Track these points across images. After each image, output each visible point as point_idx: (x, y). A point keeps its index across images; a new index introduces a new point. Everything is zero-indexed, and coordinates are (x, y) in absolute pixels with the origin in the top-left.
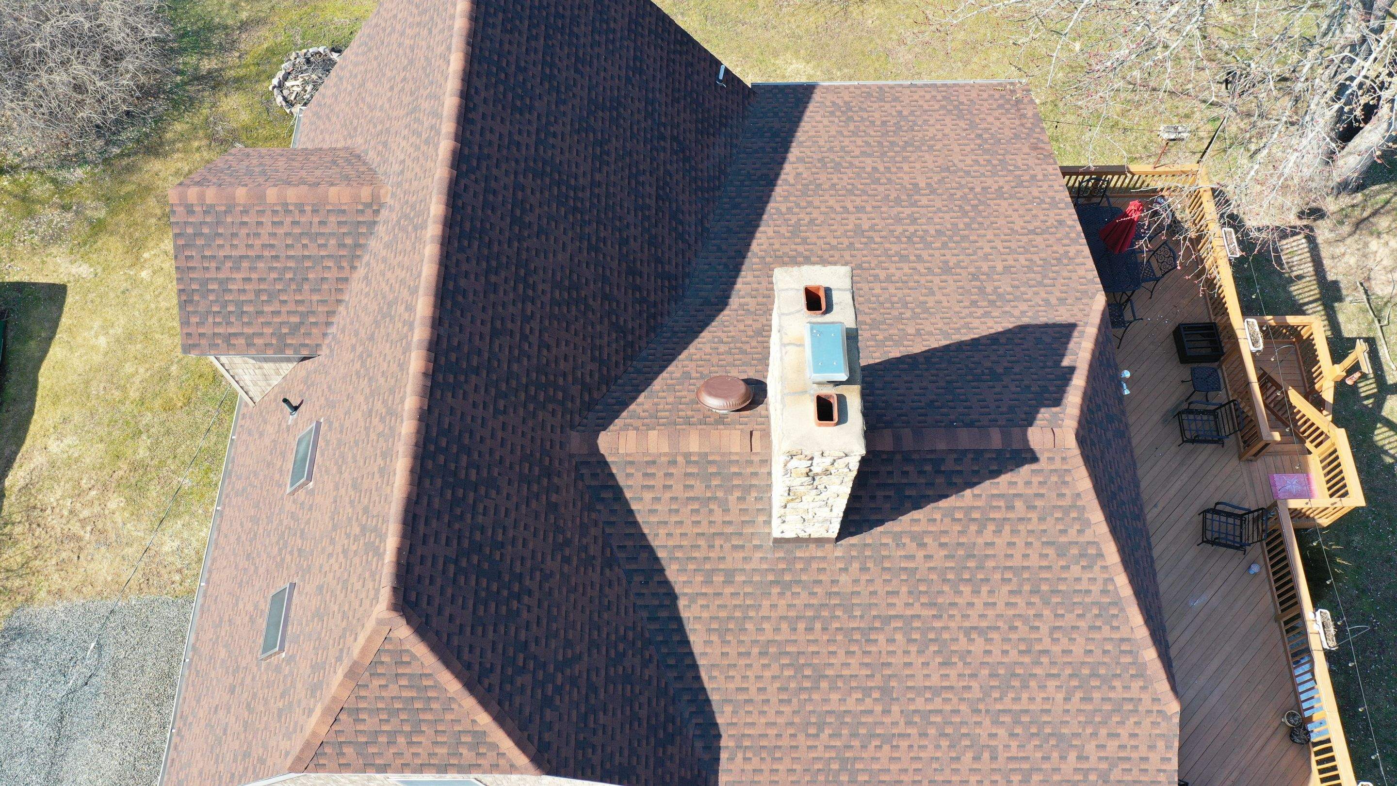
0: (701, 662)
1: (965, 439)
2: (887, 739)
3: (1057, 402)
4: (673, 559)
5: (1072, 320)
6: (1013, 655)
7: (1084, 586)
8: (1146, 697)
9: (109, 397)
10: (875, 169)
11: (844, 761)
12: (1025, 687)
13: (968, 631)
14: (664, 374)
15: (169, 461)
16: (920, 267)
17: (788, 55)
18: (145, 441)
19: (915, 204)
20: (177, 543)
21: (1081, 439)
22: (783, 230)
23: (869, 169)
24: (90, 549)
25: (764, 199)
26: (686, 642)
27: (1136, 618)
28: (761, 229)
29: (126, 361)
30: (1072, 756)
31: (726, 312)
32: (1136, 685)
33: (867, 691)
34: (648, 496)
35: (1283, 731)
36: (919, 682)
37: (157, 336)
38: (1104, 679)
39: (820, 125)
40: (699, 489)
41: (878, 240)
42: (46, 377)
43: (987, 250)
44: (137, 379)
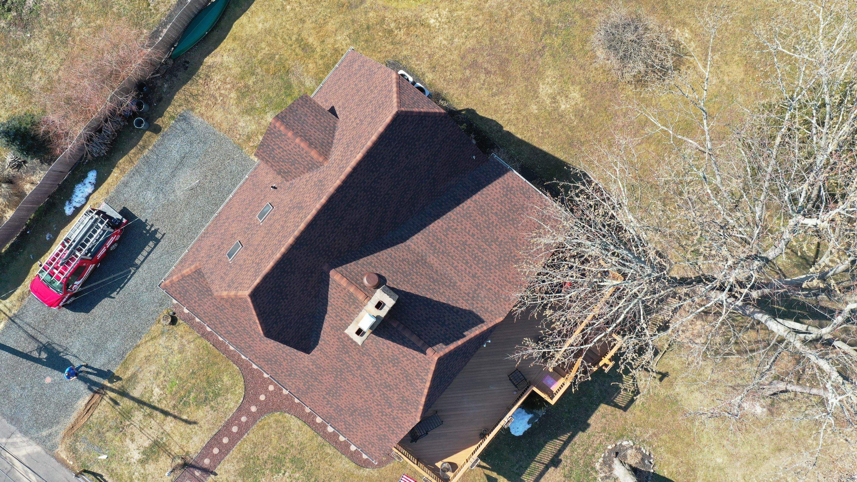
0: (323, 329)
1: (414, 338)
2: (354, 375)
3: (447, 344)
4: (331, 306)
5: (485, 320)
6: (392, 384)
7: (417, 385)
8: (414, 413)
9: (251, 51)
10: (493, 222)
11: (341, 371)
12: (390, 390)
13: (385, 372)
14: (365, 258)
15: (257, 93)
16: (468, 269)
17: (578, 88)
18: (253, 79)
19: (489, 246)
20: (244, 125)
21: (440, 359)
22: (445, 226)
23: (491, 221)
24: (219, 106)
25: (449, 209)
26: (323, 323)
27: (423, 400)
28: (439, 220)
29: (264, 41)
30: (390, 410)
31: (403, 245)
32: (414, 410)
33: (355, 364)
34: (334, 290)
35: (480, 432)
36: (368, 371)
37: (279, 38)
38: (408, 403)
39: (495, 190)
40: (347, 298)
41: (466, 251)
42: (236, 27)
43: (491, 279)
44: (264, 52)
